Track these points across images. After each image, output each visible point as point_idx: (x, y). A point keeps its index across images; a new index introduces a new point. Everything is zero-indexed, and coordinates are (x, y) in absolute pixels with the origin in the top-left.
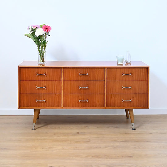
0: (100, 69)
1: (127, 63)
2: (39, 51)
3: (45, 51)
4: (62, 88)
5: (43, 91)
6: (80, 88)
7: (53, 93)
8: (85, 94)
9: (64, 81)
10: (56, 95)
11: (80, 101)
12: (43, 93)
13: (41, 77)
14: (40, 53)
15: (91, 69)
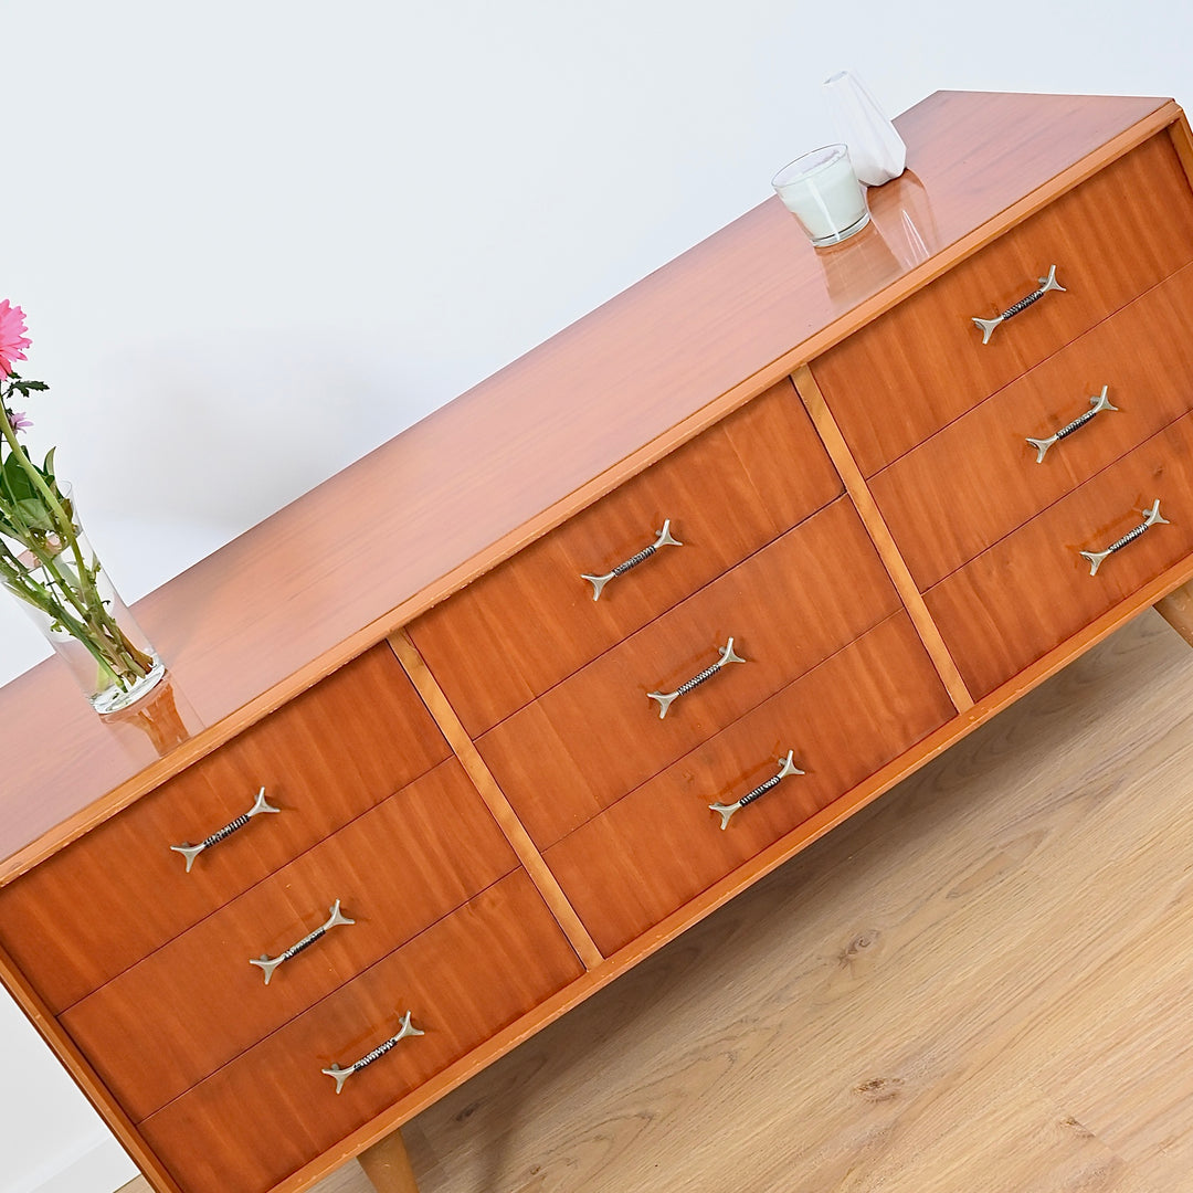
0: (748, 420)
2: (36, 596)
3: (88, 564)
4: (503, 809)
5: (340, 960)
6: (665, 701)
7: (445, 904)
8: (729, 719)
9: (480, 736)
10: (485, 903)
11: (727, 812)
12: (348, 968)
13: (246, 847)
14: (55, 610)
15: (669, 471)
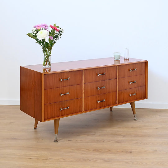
0: (113, 68)
1: (126, 59)
6: (99, 88)
7: (75, 98)
8: (101, 94)
9: (85, 83)
10: (78, 99)
11: (99, 102)
